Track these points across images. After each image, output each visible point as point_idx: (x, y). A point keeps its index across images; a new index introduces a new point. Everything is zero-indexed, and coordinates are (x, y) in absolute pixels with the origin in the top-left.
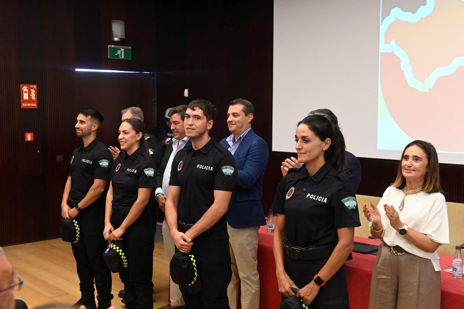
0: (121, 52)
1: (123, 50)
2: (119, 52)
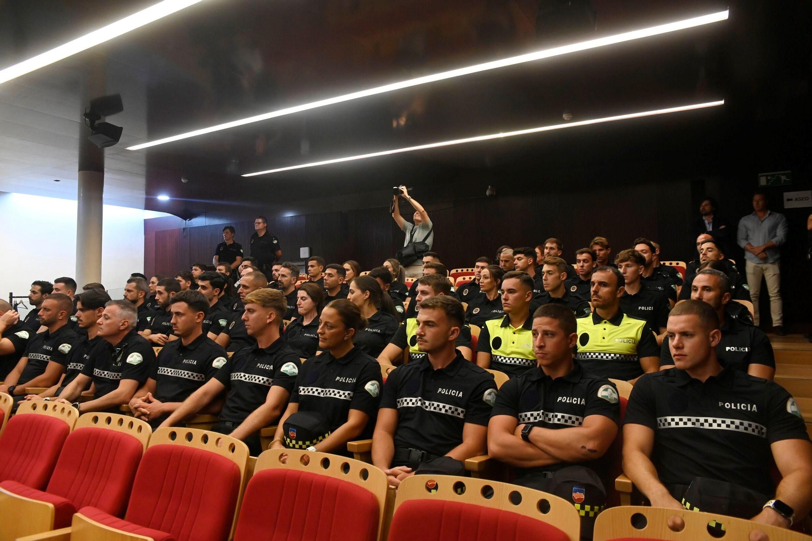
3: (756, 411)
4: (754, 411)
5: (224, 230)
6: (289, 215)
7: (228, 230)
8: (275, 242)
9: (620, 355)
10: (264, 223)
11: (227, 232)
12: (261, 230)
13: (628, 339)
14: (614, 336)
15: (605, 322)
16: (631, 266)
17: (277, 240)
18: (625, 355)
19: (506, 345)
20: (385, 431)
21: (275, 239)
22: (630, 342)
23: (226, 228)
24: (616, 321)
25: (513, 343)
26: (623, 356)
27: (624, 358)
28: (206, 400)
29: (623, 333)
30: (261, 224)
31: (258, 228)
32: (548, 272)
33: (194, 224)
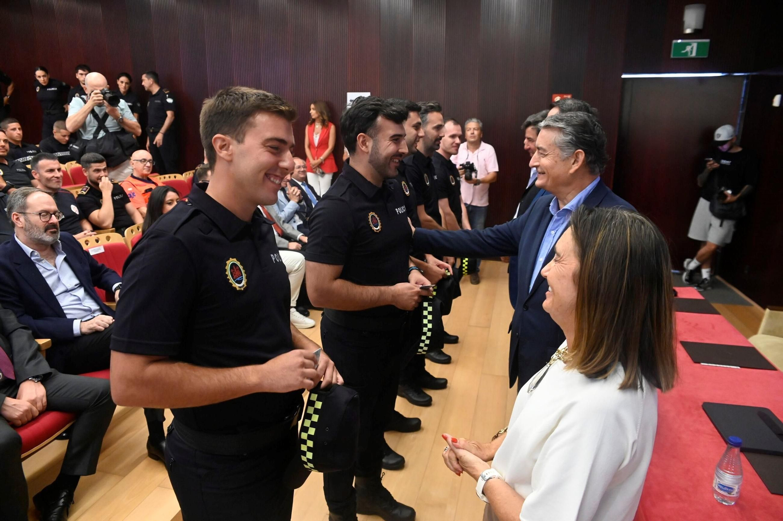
0: (692, 48)
1: (695, 45)
2: (688, 48)
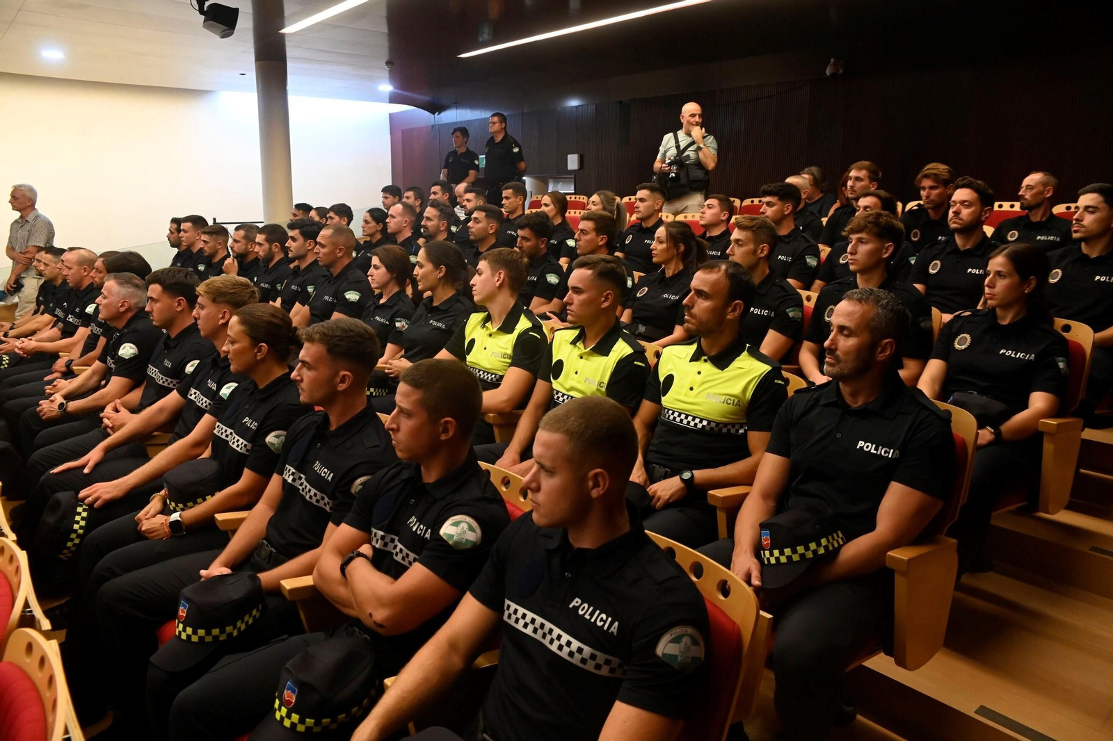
3: (615, 634)
4: (612, 632)
5: (453, 134)
6: (574, 103)
7: (458, 134)
8: (516, 150)
9: (709, 422)
10: (501, 123)
11: (457, 137)
12: (497, 132)
13: (727, 397)
14: (706, 389)
15: (706, 361)
16: (866, 243)
17: (519, 146)
18: (718, 424)
19: (567, 376)
20: (267, 505)
21: (515, 147)
22: (729, 401)
23: (455, 130)
24: (722, 361)
25: (576, 373)
26: (713, 425)
27: (716, 429)
28: (162, 418)
29: (725, 384)
30: (497, 125)
31: (492, 130)
32: (737, 241)
33: (443, 119)
